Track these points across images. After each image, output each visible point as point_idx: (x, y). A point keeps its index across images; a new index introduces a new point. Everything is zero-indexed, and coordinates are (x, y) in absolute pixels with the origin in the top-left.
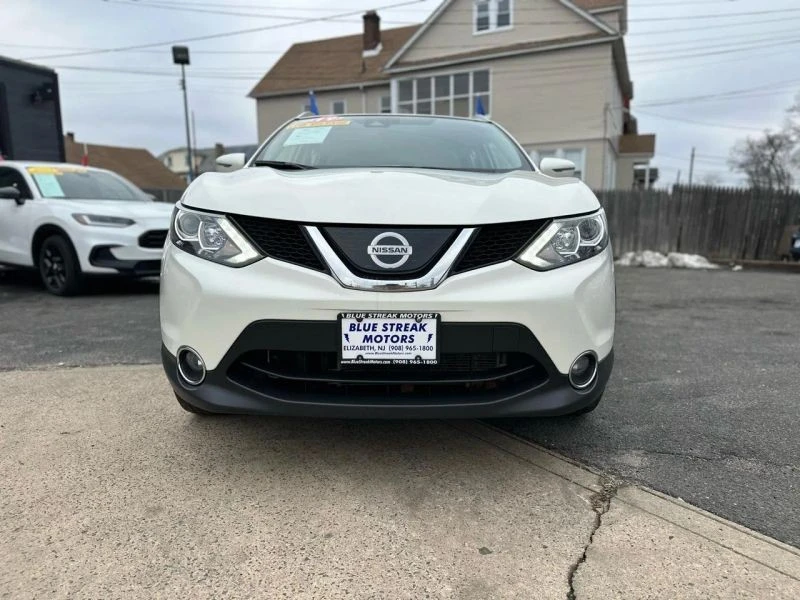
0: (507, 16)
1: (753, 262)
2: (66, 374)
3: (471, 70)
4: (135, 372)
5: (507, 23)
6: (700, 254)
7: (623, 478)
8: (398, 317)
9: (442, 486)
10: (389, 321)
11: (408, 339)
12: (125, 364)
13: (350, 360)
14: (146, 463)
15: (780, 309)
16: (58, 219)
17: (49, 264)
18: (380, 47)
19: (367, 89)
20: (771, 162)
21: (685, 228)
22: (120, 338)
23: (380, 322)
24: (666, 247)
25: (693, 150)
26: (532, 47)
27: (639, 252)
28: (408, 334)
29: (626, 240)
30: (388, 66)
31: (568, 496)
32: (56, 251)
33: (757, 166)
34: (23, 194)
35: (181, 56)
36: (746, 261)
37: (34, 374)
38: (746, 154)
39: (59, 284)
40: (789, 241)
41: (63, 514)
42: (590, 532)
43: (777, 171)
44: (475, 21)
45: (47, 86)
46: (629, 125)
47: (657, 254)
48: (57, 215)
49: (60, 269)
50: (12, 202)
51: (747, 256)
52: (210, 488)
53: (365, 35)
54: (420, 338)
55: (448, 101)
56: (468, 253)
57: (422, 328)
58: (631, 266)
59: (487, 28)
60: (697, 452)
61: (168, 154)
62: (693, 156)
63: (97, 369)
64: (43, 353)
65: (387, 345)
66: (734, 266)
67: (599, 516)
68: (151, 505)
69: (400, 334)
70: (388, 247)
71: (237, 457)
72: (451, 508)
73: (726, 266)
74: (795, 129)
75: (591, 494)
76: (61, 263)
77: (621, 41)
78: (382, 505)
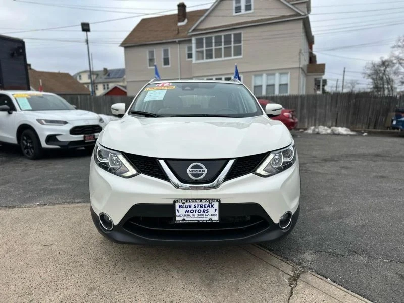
0: (250, 5)
1: (373, 130)
2: (41, 209)
3: (232, 33)
4: (74, 208)
5: (250, 9)
6: (347, 127)
7: (303, 267)
8: (201, 201)
9: (222, 274)
10: (197, 203)
11: (206, 211)
12: (68, 203)
13: (179, 221)
14: (85, 262)
15: (384, 160)
16: (29, 122)
17: (25, 144)
18: (186, 21)
19: (180, 42)
20: (384, 74)
21: (339, 114)
22: (64, 186)
23: (193, 204)
24: (330, 124)
25: (345, 68)
26: (263, 21)
27: (316, 127)
28: (206, 209)
29: (310, 120)
30: (191, 31)
31: (279, 277)
32: (29, 138)
33: (377, 75)
34: (11, 108)
35: (86, 28)
36: (370, 130)
37: (26, 210)
38: (371, 69)
39: (31, 154)
40: (391, 120)
41: (51, 292)
42: (288, 298)
43: (387, 78)
44: (234, 8)
45: (19, 48)
46: (312, 58)
47: (326, 128)
48: (29, 119)
49: (31, 146)
50: (5, 113)
51: (370, 127)
52: (116, 276)
53: (178, 15)
54: (211, 211)
55: (221, 49)
56: (232, 170)
57: (212, 206)
58: (313, 134)
59: (240, 12)
60: (338, 251)
61: (79, 74)
62: (344, 71)
63: (56, 206)
64: (28, 196)
65: (196, 214)
66: (363, 133)
67: (292, 289)
68: (90, 286)
69: (202, 209)
70: (196, 170)
71: (127, 259)
72: (226, 286)
73: (360, 133)
74: (395, 57)
75: (289, 277)
76: (31, 143)
77: (307, 18)
78: (195, 285)
